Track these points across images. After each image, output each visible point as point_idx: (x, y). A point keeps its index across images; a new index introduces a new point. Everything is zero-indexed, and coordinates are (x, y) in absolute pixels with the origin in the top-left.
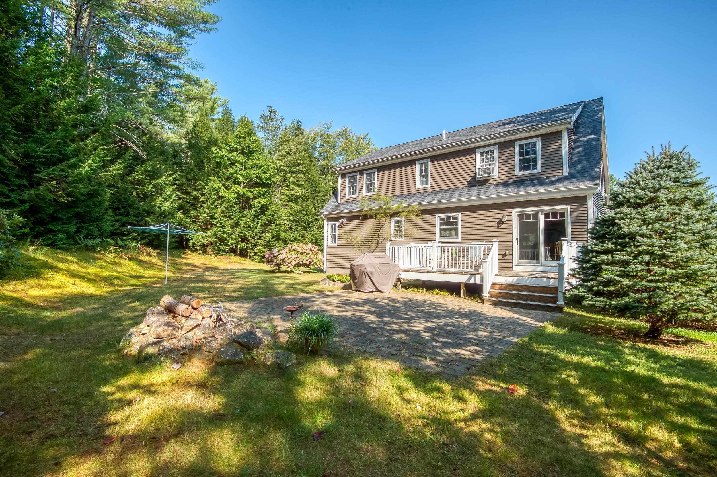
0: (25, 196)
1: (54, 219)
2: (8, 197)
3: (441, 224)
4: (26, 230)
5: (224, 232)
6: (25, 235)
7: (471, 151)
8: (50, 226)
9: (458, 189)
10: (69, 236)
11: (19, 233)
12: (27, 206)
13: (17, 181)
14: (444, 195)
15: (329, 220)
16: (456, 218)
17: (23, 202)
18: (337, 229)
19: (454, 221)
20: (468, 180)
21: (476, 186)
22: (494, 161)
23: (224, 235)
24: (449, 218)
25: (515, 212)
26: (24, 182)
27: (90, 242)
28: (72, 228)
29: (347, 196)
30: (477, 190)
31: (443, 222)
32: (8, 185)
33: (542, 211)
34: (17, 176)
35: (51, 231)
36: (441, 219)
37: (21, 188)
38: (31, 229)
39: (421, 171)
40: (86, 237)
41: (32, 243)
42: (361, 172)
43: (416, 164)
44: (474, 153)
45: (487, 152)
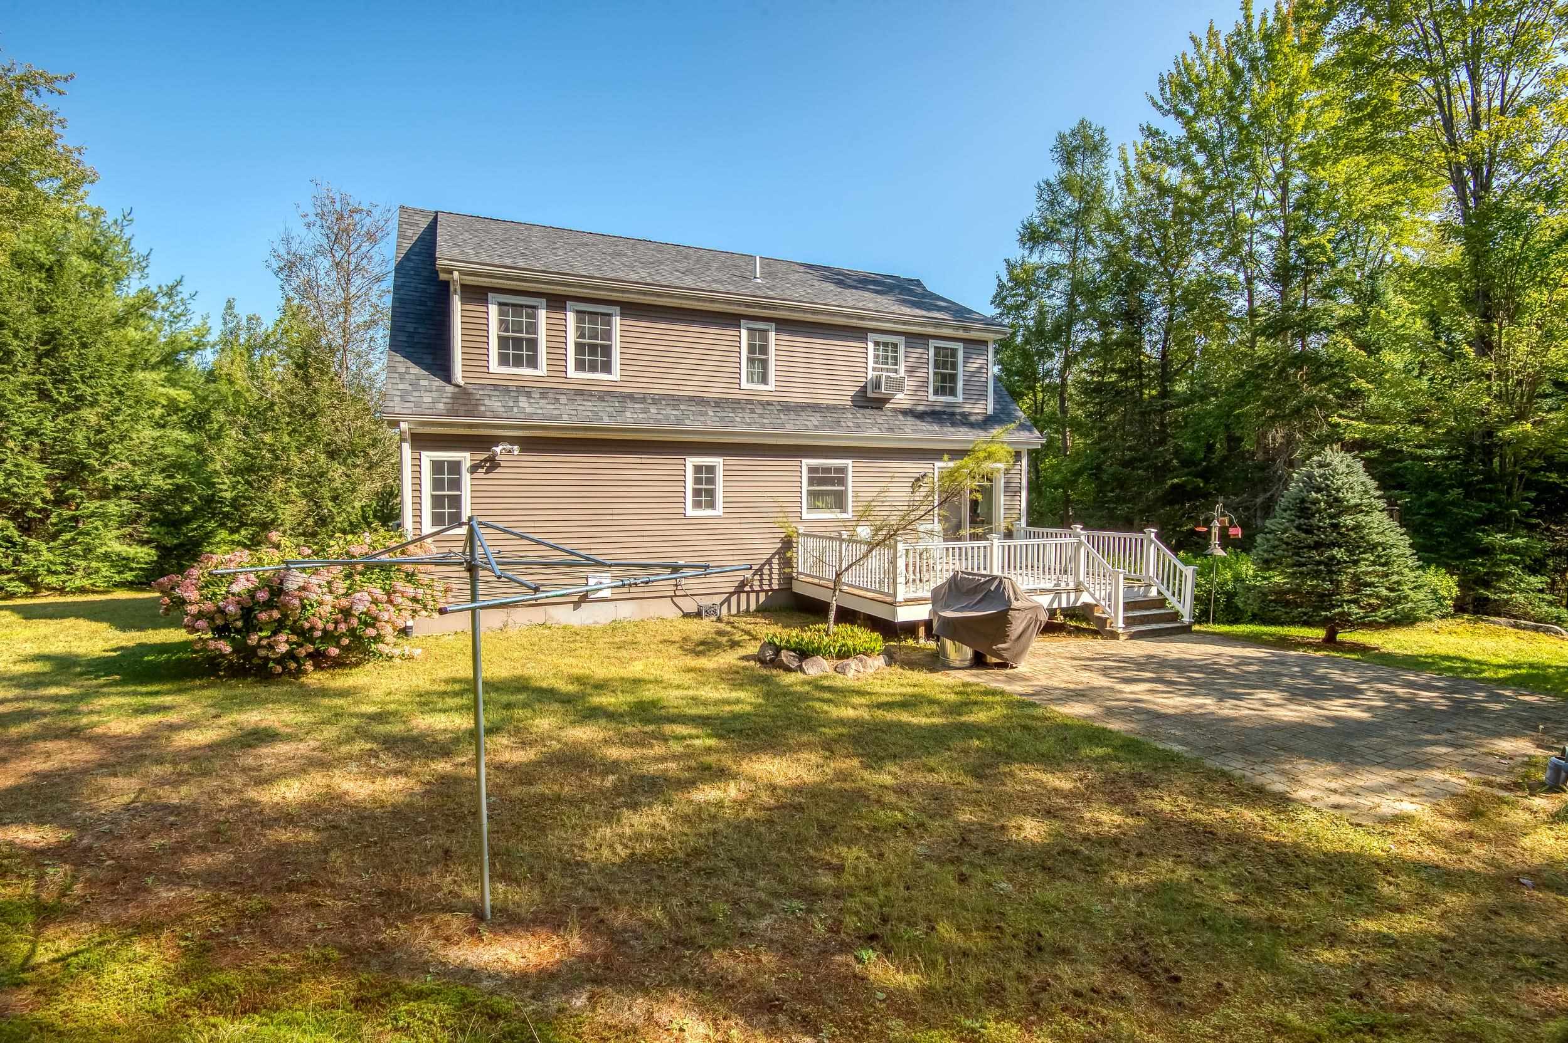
3: (811, 482)
7: (859, 334)
9: (836, 408)
15: (421, 441)
16: (842, 470)
18: (466, 478)
19: (838, 477)
20: (852, 393)
21: (867, 407)
22: (896, 364)
24: (826, 470)
25: (938, 468)
29: (495, 366)
31: (818, 477)
36: (811, 470)
39: (751, 349)
42: (557, 302)
43: (739, 326)
44: (865, 339)
45: (886, 344)
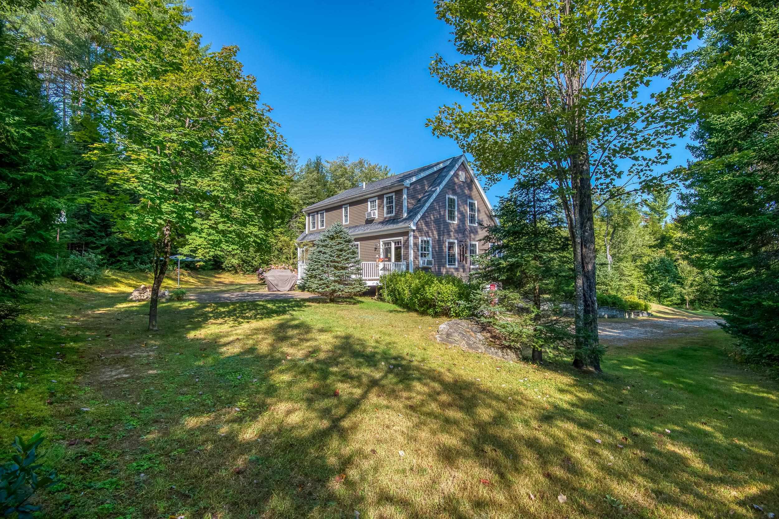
0: (103, 242)
1: (120, 254)
2: (95, 243)
4: (104, 261)
5: (248, 256)
6: (104, 264)
7: (365, 201)
8: (118, 258)
9: (360, 226)
10: (130, 263)
11: (101, 263)
12: (105, 248)
13: (99, 234)
14: (353, 229)
15: (300, 247)
17: (103, 245)
20: (365, 220)
21: (368, 224)
22: (376, 207)
23: (249, 259)
25: (381, 241)
26: (103, 234)
27: (143, 267)
28: (132, 259)
29: (311, 229)
30: (369, 226)
32: (95, 237)
33: (393, 241)
34: (99, 231)
35: (119, 261)
37: (101, 237)
38: (108, 260)
39: (345, 213)
40: (141, 264)
41: (107, 268)
42: (317, 213)
43: (343, 208)
44: (367, 202)
45: (373, 201)
